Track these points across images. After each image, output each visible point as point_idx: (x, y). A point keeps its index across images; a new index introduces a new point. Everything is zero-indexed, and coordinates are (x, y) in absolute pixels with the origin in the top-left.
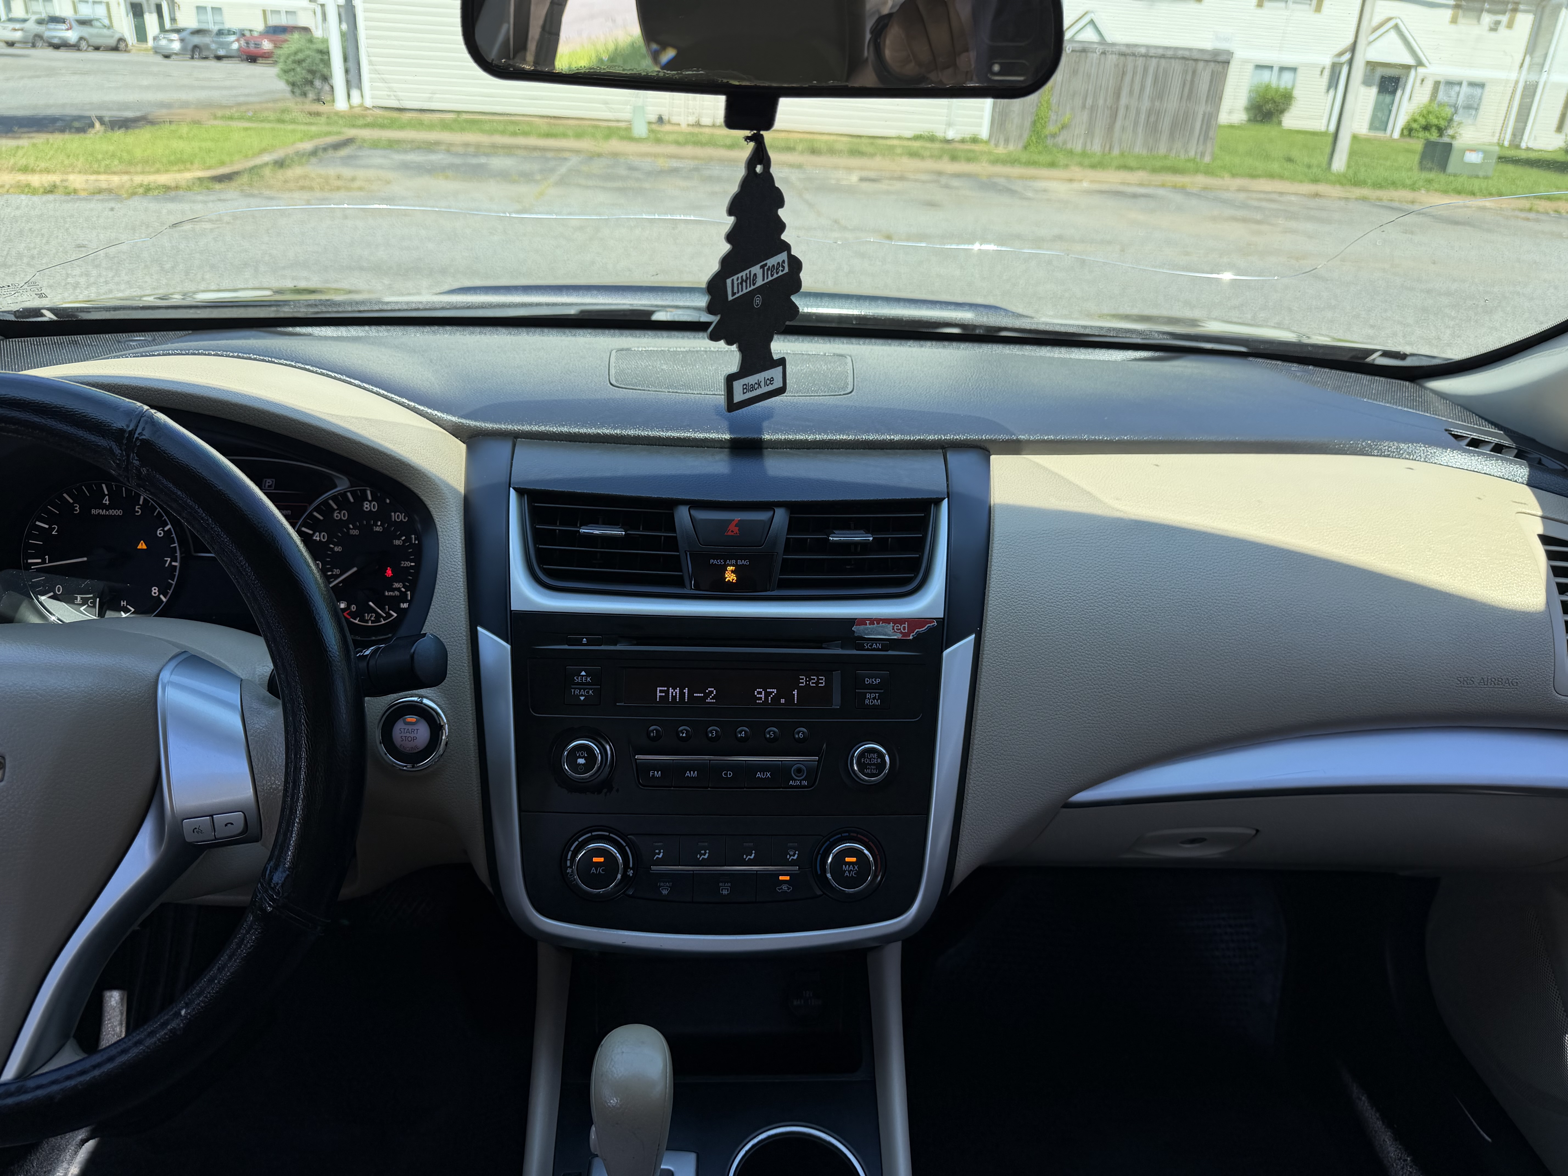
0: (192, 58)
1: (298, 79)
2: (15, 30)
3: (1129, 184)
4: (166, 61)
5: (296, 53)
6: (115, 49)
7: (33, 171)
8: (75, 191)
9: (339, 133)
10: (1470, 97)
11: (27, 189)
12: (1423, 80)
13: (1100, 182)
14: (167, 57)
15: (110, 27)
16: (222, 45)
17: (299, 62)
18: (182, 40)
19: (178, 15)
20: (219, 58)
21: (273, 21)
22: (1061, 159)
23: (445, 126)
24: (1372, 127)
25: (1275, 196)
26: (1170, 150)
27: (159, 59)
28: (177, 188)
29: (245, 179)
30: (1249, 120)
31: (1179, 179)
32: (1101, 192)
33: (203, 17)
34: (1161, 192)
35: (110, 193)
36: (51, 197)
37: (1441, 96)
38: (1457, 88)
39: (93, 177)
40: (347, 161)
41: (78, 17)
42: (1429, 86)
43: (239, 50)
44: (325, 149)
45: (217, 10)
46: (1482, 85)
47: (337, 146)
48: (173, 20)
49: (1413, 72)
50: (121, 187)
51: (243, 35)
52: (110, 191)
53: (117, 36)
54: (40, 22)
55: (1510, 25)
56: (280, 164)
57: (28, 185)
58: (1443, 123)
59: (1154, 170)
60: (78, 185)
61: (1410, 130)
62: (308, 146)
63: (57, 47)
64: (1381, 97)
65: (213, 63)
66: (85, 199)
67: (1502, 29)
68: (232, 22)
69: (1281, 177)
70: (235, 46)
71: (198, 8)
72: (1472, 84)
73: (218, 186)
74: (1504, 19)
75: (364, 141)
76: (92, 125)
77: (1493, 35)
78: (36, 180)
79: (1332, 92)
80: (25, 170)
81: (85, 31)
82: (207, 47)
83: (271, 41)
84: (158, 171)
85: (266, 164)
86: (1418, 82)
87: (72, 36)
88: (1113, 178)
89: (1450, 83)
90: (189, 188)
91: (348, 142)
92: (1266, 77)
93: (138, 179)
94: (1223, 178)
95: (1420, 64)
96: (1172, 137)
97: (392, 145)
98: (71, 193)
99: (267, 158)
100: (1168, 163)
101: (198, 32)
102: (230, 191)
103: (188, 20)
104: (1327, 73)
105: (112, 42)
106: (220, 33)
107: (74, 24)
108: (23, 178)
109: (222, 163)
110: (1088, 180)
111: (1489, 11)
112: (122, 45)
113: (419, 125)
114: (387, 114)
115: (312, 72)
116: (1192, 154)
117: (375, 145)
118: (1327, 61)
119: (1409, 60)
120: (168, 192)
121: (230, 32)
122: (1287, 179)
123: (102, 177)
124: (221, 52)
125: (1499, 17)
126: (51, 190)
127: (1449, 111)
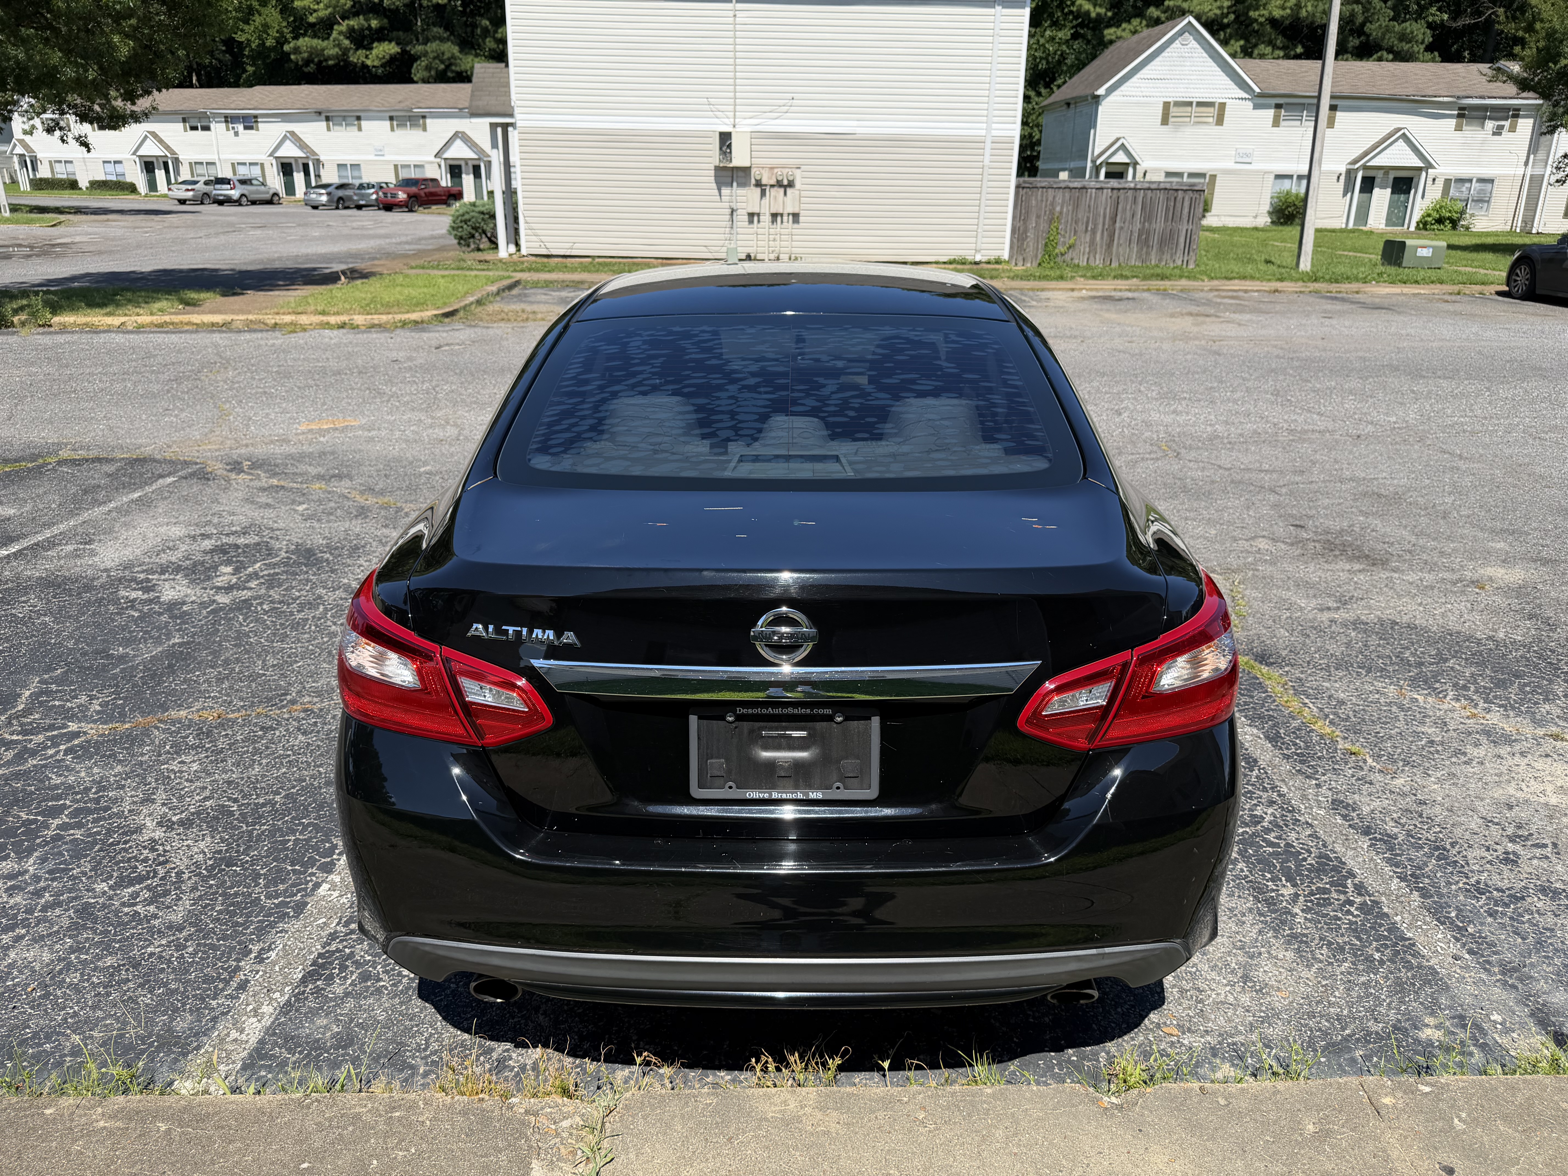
0: (337, 208)
1: (464, 234)
2: (188, 190)
3: (1120, 290)
4: (316, 211)
5: (463, 215)
6: (270, 202)
7: (328, 314)
8: (358, 326)
9: (509, 277)
10: (1480, 191)
11: (327, 326)
12: (1434, 180)
13: (1096, 290)
14: (315, 208)
15: (263, 184)
16: (363, 196)
17: (466, 222)
18: (329, 194)
19: (322, 173)
20: (359, 207)
21: (404, 174)
22: (1068, 272)
23: (585, 269)
24: (1389, 222)
25: (1241, 294)
26: (1160, 260)
27: (309, 210)
28: (422, 322)
29: (461, 314)
30: (1272, 222)
31: (1162, 284)
32: (1094, 297)
33: (344, 173)
34: (1146, 295)
35: (380, 327)
36: (342, 331)
37: (1453, 192)
38: (1467, 185)
39: (369, 317)
40: (521, 298)
41: (238, 177)
42: (1440, 184)
43: (376, 200)
44: (503, 290)
45: (356, 166)
46: (1491, 181)
47: (510, 287)
48: (318, 176)
49: (1424, 174)
50: (387, 322)
51: (381, 187)
52: (380, 326)
53: (271, 192)
54: (206, 183)
55: (1513, 129)
56: (479, 302)
57: (328, 323)
58: (1455, 216)
59: (1145, 278)
60: (359, 323)
61: (1425, 224)
62: (494, 288)
63: (221, 203)
64: (1396, 196)
65: (355, 212)
66: (363, 332)
67: (1505, 133)
68: (369, 176)
69: (1252, 278)
70: (374, 197)
71: (340, 166)
72: (1481, 180)
73: (447, 320)
74: (1507, 124)
75: (527, 282)
76: (340, 279)
77: (1496, 138)
78: (333, 320)
79: (1349, 195)
80: (323, 313)
81: (245, 189)
82: (350, 198)
83: (405, 192)
84: (408, 312)
85: (472, 303)
86: (1430, 181)
87: (235, 194)
88: (1107, 286)
89: (1461, 181)
90: (429, 322)
91: (517, 283)
92: (1286, 185)
93: (398, 317)
94: (1203, 281)
95: (1429, 166)
96: (1161, 250)
97: (548, 284)
98: (354, 327)
99: (471, 299)
100: (1159, 271)
101: (342, 186)
102: (456, 323)
103: (330, 176)
104: (1342, 178)
105: (268, 197)
106: (361, 187)
107: (237, 184)
108: (325, 319)
109: (445, 304)
110: (1087, 287)
111: (1490, 118)
112: (276, 198)
113: (565, 268)
114: (538, 259)
115: (475, 228)
116: (1179, 263)
117: (536, 285)
118: (1343, 169)
119: (1417, 163)
120: (418, 325)
121: (370, 186)
122: (1258, 279)
123: (375, 317)
124: (362, 202)
125: (1502, 123)
126: (342, 326)
127: (1460, 205)
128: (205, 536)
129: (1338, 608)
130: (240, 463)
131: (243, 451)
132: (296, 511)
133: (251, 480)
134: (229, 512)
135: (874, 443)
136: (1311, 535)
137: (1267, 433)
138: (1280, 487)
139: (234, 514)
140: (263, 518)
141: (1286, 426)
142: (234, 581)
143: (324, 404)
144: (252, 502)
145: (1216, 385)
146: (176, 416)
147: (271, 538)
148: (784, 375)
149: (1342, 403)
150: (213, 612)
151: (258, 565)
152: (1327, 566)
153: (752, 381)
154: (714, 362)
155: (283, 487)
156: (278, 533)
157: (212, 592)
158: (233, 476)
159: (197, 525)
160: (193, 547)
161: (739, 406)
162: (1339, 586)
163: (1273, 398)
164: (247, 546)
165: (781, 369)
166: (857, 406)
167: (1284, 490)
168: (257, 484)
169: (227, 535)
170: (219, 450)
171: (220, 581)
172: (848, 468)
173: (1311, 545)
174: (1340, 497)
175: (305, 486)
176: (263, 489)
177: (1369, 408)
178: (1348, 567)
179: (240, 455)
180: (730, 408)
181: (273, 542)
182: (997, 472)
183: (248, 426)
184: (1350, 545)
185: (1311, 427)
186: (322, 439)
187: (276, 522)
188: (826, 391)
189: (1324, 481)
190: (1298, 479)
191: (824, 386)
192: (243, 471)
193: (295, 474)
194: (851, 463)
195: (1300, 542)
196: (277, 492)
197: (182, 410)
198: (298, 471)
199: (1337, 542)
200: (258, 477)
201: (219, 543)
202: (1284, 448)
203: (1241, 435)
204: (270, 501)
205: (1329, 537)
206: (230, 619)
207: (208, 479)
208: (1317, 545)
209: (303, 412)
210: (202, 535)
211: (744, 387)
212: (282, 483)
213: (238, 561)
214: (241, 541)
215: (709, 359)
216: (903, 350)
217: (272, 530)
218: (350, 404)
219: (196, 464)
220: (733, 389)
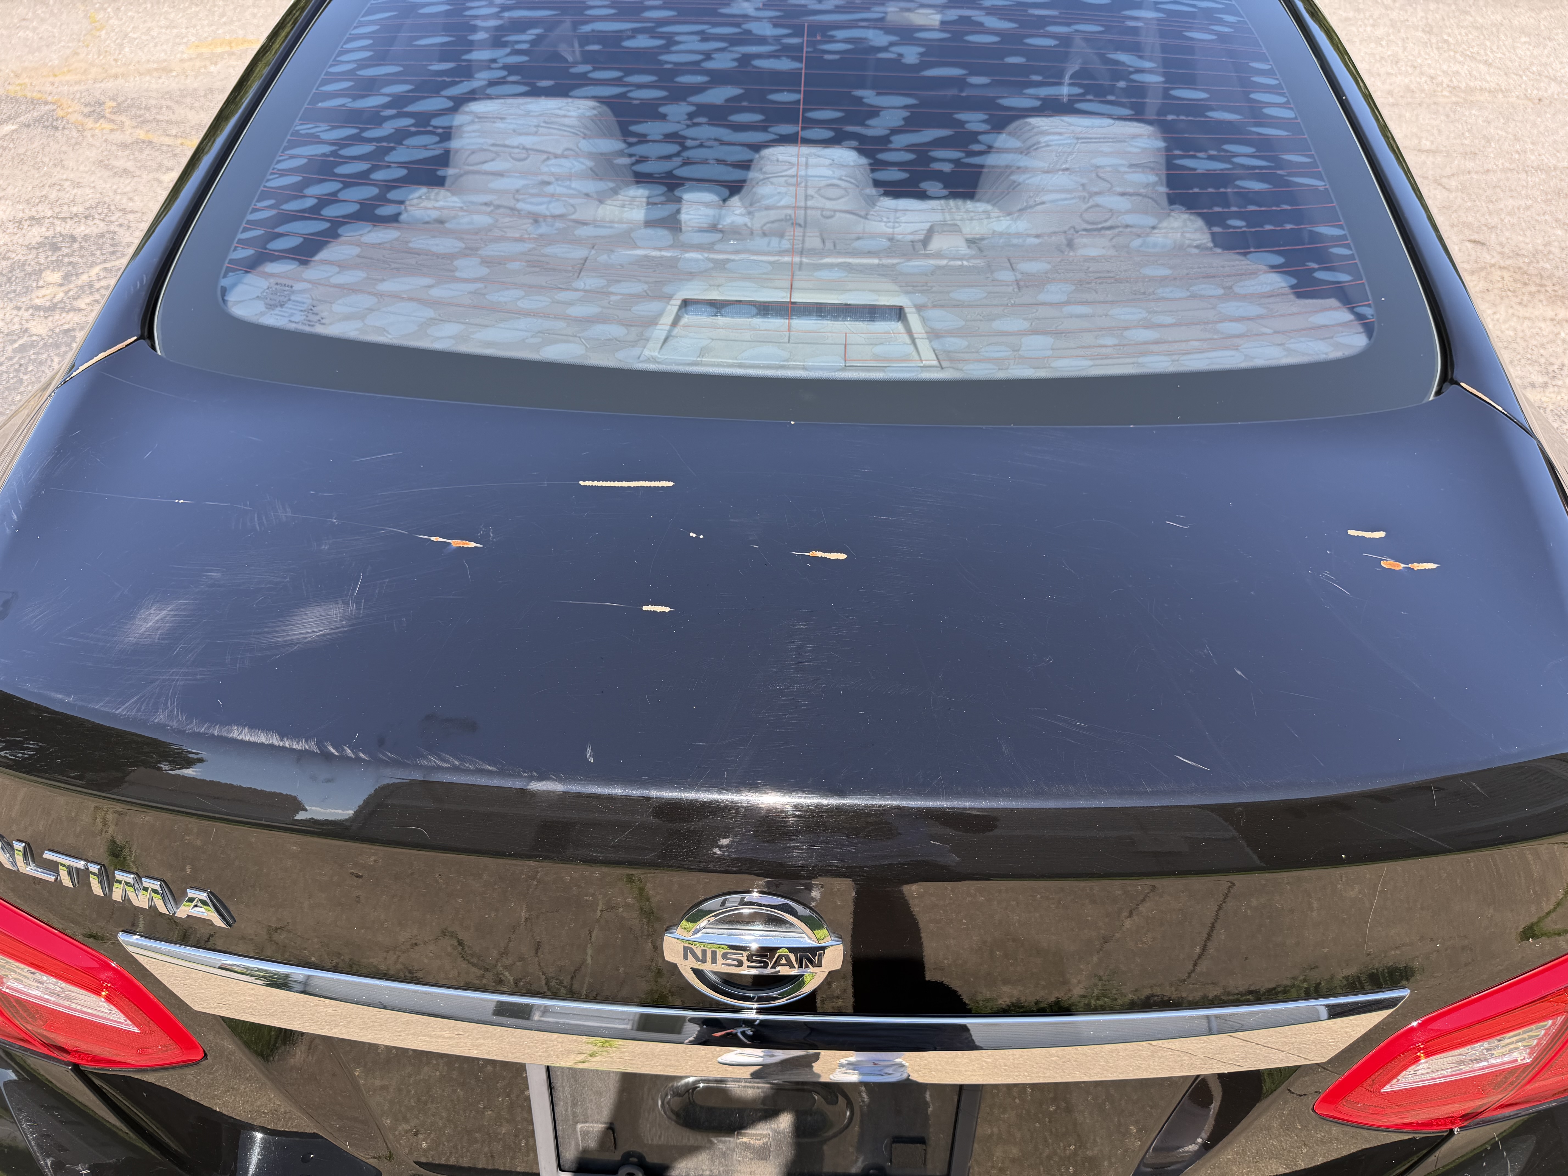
128: (35, 220)
129: (1545, 385)
130: (101, 104)
131: (110, 85)
132: (159, 181)
133: (112, 130)
134: (73, 182)
135: (960, 202)
136: (1497, 259)
137: (1423, 91)
138: (1448, 177)
139: (78, 185)
140: (115, 192)
141: (1446, 81)
142: (60, 296)
143: (223, 15)
144: (106, 167)
145: (1351, 14)
146: (34, 29)
147: (121, 225)
148: (788, 80)
149: (1514, 48)
150: (23, 348)
151: (96, 270)
152: (1522, 312)
153: (718, 95)
154: (643, 42)
155: (151, 142)
156: (131, 217)
157: (27, 315)
158: (90, 123)
159: (28, 202)
160: (15, 238)
161: (687, 163)
162: (1542, 346)
163: (1425, 37)
164: (86, 238)
165: (785, 65)
166: (947, 168)
167: (1453, 183)
168: (118, 137)
169: (64, 219)
170: (78, 83)
171: (41, 298)
172: (924, 346)
173: (1497, 274)
174: (1527, 196)
175: (179, 141)
176: (124, 146)
177: (1548, 56)
178: (1550, 314)
179: (104, 92)
180: (666, 166)
181: (121, 231)
182: (1259, 363)
183: (121, 46)
184: (1550, 277)
185: (1478, 84)
186: (212, 68)
187: (131, 199)
188: (876, 127)
189: (1504, 170)
190: (1470, 165)
191: (874, 112)
192: (103, 117)
193: (170, 122)
194: (934, 335)
195: (1483, 269)
196: (141, 151)
197: (43, 20)
198: (173, 118)
199: (1532, 270)
200: (121, 127)
201: (50, 233)
202: (1448, 116)
203: (1390, 93)
204: (130, 165)
205: (1520, 262)
206: (41, 363)
207: (57, 128)
208: (1506, 274)
209: (195, 26)
210: (32, 218)
211: (703, 110)
212: (151, 137)
213: (70, 263)
214: (81, 230)
215: (636, 32)
216: (1043, 22)
217: (124, 211)
218: (254, 15)
219: (46, 103)
220: (677, 112)
